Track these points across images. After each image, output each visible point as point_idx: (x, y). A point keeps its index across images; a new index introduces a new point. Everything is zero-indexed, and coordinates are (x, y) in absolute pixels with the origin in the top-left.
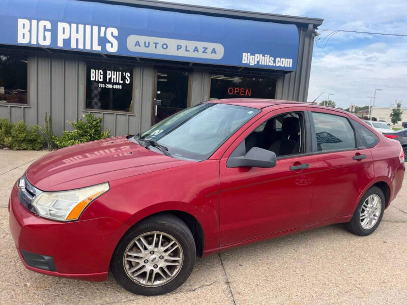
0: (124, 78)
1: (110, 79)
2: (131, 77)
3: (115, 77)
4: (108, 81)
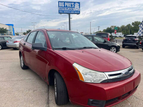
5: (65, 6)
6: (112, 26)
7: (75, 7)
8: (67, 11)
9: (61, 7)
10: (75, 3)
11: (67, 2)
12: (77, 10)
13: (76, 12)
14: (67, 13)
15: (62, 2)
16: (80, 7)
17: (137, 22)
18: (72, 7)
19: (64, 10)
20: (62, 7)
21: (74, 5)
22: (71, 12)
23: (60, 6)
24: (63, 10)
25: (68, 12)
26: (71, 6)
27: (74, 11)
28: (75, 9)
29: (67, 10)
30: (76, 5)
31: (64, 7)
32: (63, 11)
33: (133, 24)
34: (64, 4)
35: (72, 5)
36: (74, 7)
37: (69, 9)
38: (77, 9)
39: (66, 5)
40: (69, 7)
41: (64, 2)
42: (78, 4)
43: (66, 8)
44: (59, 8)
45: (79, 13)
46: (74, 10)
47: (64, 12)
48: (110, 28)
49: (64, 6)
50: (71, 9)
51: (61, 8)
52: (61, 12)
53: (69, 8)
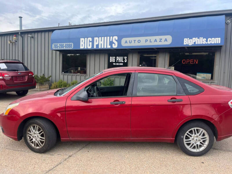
0: (124, 60)
1: (118, 60)
2: (127, 59)
3: (120, 59)
4: (117, 61)
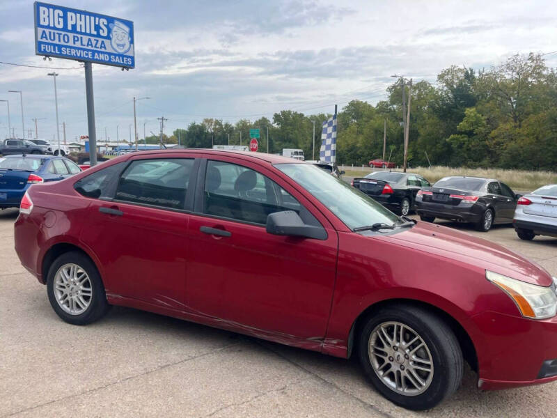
5: (70, 28)
6: (207, 121)
7: (114, 36)
8: (79, 49)
9: (48, 27)
10: (111, 20)
11: (75, 11)
12: (121, 51)
13: (117, 60)
14: (80, 59)
15: (55, 7)
16: (132, 42)
17: (289, 112)
18: (99, 35)
19: (62, 43)
20: (54, 28)
21: (110, 31)
22: (96, 56)
23: (46, 24)
24: (56, 42)
25: (83, 54)
26: (95, 33)
27: (110, 54)
28: (115, 46)
29: (78, 44)
30: (115, 29)
31: (65, 29)
32: (60, 47)
33: (277, 118)
34: (65, 18)
35: (97, 28)
36: (108, 37)
37: (85, 42)
38: (123, 46)
39: (70, 23)
40: (85, 34)
41: (65, 10)
42: (127, 29)
43: (71, 35)
44: (40, 30)
45: (132, 66)
46: (109, 50)
47: (65, 51)
48: (202, 128)
49: (61, 26)
50: (94, 43)
51: (47, 31)
52: (50, 49)
53: (85, 39)
